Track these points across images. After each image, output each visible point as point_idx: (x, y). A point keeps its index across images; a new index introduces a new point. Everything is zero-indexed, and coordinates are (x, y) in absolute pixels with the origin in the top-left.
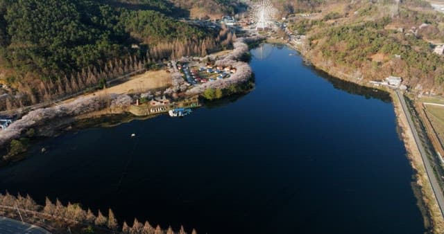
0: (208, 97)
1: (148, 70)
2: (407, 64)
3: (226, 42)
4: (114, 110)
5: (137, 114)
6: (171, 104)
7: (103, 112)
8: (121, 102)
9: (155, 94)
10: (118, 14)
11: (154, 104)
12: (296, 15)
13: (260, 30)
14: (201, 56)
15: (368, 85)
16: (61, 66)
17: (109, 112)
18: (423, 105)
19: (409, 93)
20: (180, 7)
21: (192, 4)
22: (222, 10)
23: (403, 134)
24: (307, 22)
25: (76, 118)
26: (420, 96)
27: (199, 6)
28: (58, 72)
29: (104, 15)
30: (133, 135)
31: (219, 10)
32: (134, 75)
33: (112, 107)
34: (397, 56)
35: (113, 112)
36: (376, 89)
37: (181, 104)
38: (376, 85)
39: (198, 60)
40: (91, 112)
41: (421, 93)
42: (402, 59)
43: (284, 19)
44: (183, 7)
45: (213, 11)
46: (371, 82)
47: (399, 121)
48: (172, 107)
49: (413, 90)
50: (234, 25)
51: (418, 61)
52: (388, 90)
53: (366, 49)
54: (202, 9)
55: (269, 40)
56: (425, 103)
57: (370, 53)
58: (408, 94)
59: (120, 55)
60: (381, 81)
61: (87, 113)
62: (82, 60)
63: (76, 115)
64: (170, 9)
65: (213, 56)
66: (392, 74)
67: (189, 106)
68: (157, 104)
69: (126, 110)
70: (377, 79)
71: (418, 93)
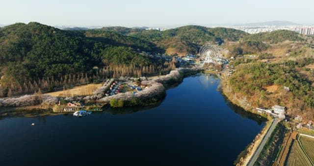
0: (112, 105)
1: (90, 83)
2: (294, 95)
3: (165, 70)
4: (44, 106)
5: (54, 111)
6: (81, 107)
7: (37, 107)
8: (48, 101)
9: (75, 99)
10: (104, 48)
11: (70, 105)
12: (245, 55)
13: (206, 64)
14: (137, 77)
15: (253, 111)
16: (33, 75)
17: (40, 107)
18: (297, 136)
19: (288, 122)
20: (160, 47)
21: (169, 45)
22: (188, 50)
23: (242, 158)
24: (244, 60)
25: (17, 108)
26: (298, 127)
27: (173, 47)
28: (28, 78)
29: (94, 48)
30: (33, 124)
31: (185, 50)
32: (78, 86)
33: (43, 104)
34: (285, 88)
35: (42, 108)
36: (260, 116)
37: (88, 108)
38: (260, 111)
39: (133, 80)
40: (28, 105)
41: (300, 124)
42: (290, 90)
43: (232, 58)
44: (162, 47)
45: (181, 50)
46: (257, 108)
47: (252, 146)
48: (80, 109)
49: (294, 120)
50: (190, 60)
51: (306, 94)
52: (269, 118)
53: (262, 80)
54: (173, 49)
55: (207, 71)
56: (301, 134)
57: (265, 84)
58: (286, 123)
59: (77, 72)
60: (266, 109)
61: (25, 106)
62: (49, 72)
63: (18, 107)
64: (151, 48)
65: (144, 78)
66: (279, 104)
67: (93, 110)
68: (73, 105)
69: (51, 107)
70: (264, 106)
71: (297, 124)
